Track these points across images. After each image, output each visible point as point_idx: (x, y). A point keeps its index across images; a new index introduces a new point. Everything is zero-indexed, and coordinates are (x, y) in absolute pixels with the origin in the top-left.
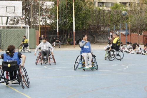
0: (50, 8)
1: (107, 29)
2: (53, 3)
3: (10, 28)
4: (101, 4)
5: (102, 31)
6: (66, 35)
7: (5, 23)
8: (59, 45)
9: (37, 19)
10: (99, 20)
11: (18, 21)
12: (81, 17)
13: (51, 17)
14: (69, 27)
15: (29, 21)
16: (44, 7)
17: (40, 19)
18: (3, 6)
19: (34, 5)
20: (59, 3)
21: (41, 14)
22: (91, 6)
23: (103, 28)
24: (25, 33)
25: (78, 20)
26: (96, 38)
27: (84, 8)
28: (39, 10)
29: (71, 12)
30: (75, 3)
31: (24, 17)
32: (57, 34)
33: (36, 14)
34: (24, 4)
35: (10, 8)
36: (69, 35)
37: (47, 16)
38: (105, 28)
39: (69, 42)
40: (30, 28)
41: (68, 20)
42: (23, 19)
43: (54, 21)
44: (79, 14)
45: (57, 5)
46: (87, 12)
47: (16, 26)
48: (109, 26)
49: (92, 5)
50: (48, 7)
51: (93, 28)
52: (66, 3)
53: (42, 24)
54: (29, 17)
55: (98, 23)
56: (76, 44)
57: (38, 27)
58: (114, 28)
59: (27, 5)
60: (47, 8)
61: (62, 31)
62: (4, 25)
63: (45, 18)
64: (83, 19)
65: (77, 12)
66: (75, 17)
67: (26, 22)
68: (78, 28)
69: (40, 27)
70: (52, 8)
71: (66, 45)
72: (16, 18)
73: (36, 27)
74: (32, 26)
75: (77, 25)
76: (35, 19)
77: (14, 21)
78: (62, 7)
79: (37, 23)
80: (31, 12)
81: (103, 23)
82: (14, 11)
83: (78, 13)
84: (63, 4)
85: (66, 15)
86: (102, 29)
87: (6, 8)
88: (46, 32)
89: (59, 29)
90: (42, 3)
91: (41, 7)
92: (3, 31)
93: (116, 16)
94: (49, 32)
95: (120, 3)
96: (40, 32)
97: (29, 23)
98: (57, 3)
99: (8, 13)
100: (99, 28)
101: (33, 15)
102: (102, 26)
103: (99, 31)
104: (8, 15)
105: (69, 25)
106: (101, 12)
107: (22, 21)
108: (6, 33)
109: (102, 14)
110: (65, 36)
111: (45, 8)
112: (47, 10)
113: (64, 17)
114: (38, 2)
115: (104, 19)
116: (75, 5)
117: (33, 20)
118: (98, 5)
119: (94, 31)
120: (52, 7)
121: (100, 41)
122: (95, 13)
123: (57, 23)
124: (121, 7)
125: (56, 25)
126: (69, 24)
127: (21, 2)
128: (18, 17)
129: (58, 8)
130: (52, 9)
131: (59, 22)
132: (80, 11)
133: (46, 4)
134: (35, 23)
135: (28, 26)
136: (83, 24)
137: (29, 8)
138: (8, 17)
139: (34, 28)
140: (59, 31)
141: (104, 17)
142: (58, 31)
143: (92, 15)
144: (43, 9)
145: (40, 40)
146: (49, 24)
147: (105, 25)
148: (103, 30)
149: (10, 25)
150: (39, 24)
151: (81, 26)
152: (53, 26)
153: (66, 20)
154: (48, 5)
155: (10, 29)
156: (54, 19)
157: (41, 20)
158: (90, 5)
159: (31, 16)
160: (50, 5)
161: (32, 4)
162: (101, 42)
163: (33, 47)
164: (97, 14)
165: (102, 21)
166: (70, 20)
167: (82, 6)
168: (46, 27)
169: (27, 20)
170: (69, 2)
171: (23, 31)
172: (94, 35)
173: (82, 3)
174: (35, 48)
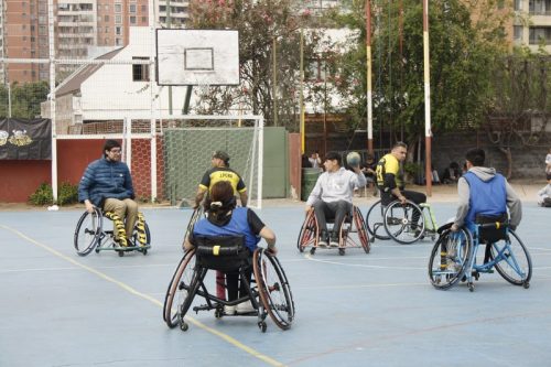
0: (342, 51)
2: (351, 32)
3: (198, 126)
4: (543, 34)
5: (535, 134)
7: (182, 106)
9: (296, 93)
10: (525, 91)
11: (228, 101)
12: (455, 85)
13: (347, 84)
14: (412, 120)
15: (267, 101)
16: (320, 50)
17: (306, 93)
18: (172, 47)
19: (283, 41)
20: (377, 32)
21: (307, 76)
22: (491, 44)
23: (540, 122)
24: (251, 141)
25: (446, 94)
26: (514, 160)
27: (465, 51)
28: (299, 61)
29: (419, 67)
30: (431, 31)
31: (248, 87)
32: (366, 147)
33: (292, 73)
34: (250, 40)
35: (196, 56)
36: (413, 149)
37: (330, 80)
38: (546, 123)
39: (411, 174)
40: (268, 123)
41: (406, 94)
42: (247, 92)
43: (356, 101)
44: (447, 74)
45: (368, 42)
46: (477, 66)
47: (220, 117)
49: (497, 37)
50: (334, 49)
51: (502, 122)
52: (400, 33)
53: (312, 112)
54: (266, 84)
55: (523, 104)
57: (297, 120)
59: (259, 44)
60: (329, 52)
61: (386, 136)
62: (178, 114)
63: (325, 90)
64: (464, 89)
65: (440, 67)
66: (433, 84)
67: (256, 103)
68: (443, 124)
69: (303, 121)
70: (350, 52)
72: (220, 91)
73: (290, 123)
74: (276, 119)
75: (442, 112)
76: (288, 91)
77: (214, 101)
78: (386, 47)
79: (294, 105)
80: (274, 69)
81: (541, 106)
82: (210, 67)
83: (445, 69)
84: (388, 37)
86: (536, 126)
87: (185, 53)
88: (328, 139)
89: (374, 128)
90: (314, 33)
91: (309, 51)
92: (173, 134)
94: (340, 138)
96: (305, 138)
97: (267, 107)
98: (368, 35)
99: (191, 74)
100: (524, 122)
101: (280, 78)
102: (537, 116)
103: (525, 135)
104: (192, 79)
105: (412, 113)
106: (533, 63)
107: (242, 99)
108: (185, 143)
109: (537, 73)
111: (323, 53)
112: (331, 60)
113: (394, 84)
114: (299, 30)
115: (544, 91)
117: (279, 95)
119: (507, 135)
120: (348, 50)
121: (529, 171)
122: (508, 70)
123: (366, 104)
125: (363, 114)
126: (411, 110)
127: (235, 34)
128: (227, 86)
129: (372, 52)
130: (349, 57)
131: (373, 102)
132: (453, 60)
133: (326, 39)
134: (287, 108)
135: (260, 118)
136: (462, 109)
137: (268, 53)
138: (190, 87)
139: (282, 125)
140: (374, 133)
141: (542, 83)
142: (370, 136)
143: (500, 74)
144: (315, 55)
145: (304, 165)
146: (337, 111)
147: (545, 111)
148: (538, 129)
149: (199, 113)
150: (300, 112)
151: (454, 116)
152: (354, 115)
153: (401, 96)
154: (334, 41)
155: (196, 129)
156: (356, 92)
157: (310, 97)
158: (490, 39)
159: (272, 83)
160: (344, 40)
161: (278, 39)
162: (531, 176)
163: (279, 191)
164: (516, 73)
165: (534, 97)
166: (414, 97)
167: (458, 45)
168: (328, 123)
169: (259, 97)
170: (409, 31)
171: (242, 134)
172: (506, 148)
173: (461, 32)
174: (286, 195)
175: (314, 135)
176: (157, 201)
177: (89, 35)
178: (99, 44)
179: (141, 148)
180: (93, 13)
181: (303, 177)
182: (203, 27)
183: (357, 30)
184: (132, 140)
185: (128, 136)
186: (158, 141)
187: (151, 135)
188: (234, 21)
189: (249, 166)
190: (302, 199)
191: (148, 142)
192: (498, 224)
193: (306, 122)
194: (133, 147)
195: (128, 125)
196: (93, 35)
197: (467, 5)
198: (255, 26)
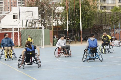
0: (61, 12)
1: (109, 28)
2: (63, 7)
3: (29, 29)
4: (103, 7)
5: (104, 30)
6: (75, 34)
7: (25, 25)
8: (69, 42)
9: (51, 21)
10: (102, 20)
11: (35, 23)
12: (87, 19)
13: (62, 19)
14: (77, 27)
15: (44, 23)
16: (56, 11)
17: (53, 21)
18: (23, 11)
19: (48, 10)
20: (69, 7)
21: (53, 17)
23: (105, 27)
24: (41, 32)
25: (85, 21)
26: (100, 35)
27: (89, 11)
28: (52, 14)
29: (78, 15)
30: (81, 7)
31: (40, 20)
32: (67, 33)
33: (50, 17)
34: (40, 9)
35: (29, 13)
36: (77, 33)
37: (58, 18)
38: (106, 27)
39: (77, 39)
40: (45, 28)
41: (76, 21)
42: (40, 21)
43: (64, 23)
45: (67, 9)
46: (91, 15)
47: (34, 27)
48: (110, 25)
49: (96, 8)
51: (97, 27)
52: (74, 8)
53: (54, 25)
54: (44, 19)
55: (101, 23)
56: (83, 41)
57: (51, 27)
58: (115, 27)
59: (42, 10)
60: (58, 12)
61: (71, 30)
62: (24, 27)
63: (57, 20)
64: (88, 20)
65: (83, 15)
66: (82, 19)
67: (42, 24)
68: (84, 28)
69: (53, 27)
70: (63, 12)
71: (75, 41)
72: (33, 21)
73: (50, 28)
75: (84, 25)
76: (49, 21)
77: (32, 23)
78: (71, 11)
79: (50, 24)
80: (46, 16)
81: (105, 23)
82: (32, 15)
83: (84, 15)
84: (71, 8)
85: (74, 17)
87: (26, 13)
88: (58, 31)
89: (69, 29)
90: (55, 8)
91: (54, 12)
92: (23, 31)
93: (116, 17)
94: (61, 31)
95: (119, 6)
96: (53, 31)
97: (44, 24)
99: (27, 17)
100: (102, 27)
101: (47, 18)
102: (104, 25)
103: (102, 30)
104: (28, 18)
105: (77, 25)
106: (103, 14)
107: (39, 23)
108: (26, 33)
109: (104, 16)
110: (73, 34)
111: (57, 12)
112: (59, 14)
113: (73, 19)
114: (51, 7)
115: (106, 20)
116: (81, 9)
117: (47, 22)
118: (101, 8)
119: (98, 30)
120: (62, 11)
122: (98, 15)
123: (67, 24)
124: (120, 9)
125: (66, 26)
128: (35, 20)
129: (68, 12)
130: (63, 13)
131: (68, 23)
132: (86, 13)
133: (58, 9)
134: (49, 25)
135: (44, 27)
136: (88, 24)
137: (44, 12)
138: (27, 20)
139: (48, 28)
141: (105, 18)
142: (68, 31)
143: (96, 16)
144: (55, 13)
145: (53, 38)
146: (60, 25)
147: (106, 24)
148: (105, 28)
149: (29, 26)
150: (52, 25)
151: (86, 26)
152: (63, 26)
153: (75, 21)
154: (59, 9)
156: (64, 21)
157: (54, 22)
158: (94, 9)
160: (61, 9)
161: (47, 9)
163: (48, 43)
164: (100, 16)
165: (104, 21)
166: (77, 22)
167: (87, 10)
168: (58, 28)
169: (42, 22)
170: (76, 7)
171: (39, 31)
172: (98, 33)
173: (87, 7)
174: (49, 44)
175: (55, 31)
176: (20, 46)
177: (2, 9)
178: (4, 11)
179: (16, 34)
180: (3, 4)
181: (53, 40)
182: (29, 7)
183: (64, 7)
184: (14, 33)
185: (13, 32)
186: (20, 33)
187: (18, 31)
188: (36, 5)
189: (41, 38)
190: (53, 45)
191: (17, 33)
192: (94, 49)
193: (53, 28)
194: (14, 34)
195: (13, 29)
196: (3, 9)
197: (89, 1)
198: (41, 6)
